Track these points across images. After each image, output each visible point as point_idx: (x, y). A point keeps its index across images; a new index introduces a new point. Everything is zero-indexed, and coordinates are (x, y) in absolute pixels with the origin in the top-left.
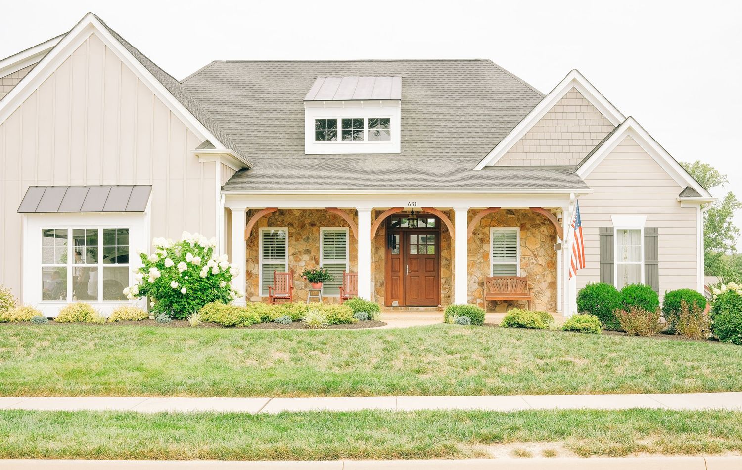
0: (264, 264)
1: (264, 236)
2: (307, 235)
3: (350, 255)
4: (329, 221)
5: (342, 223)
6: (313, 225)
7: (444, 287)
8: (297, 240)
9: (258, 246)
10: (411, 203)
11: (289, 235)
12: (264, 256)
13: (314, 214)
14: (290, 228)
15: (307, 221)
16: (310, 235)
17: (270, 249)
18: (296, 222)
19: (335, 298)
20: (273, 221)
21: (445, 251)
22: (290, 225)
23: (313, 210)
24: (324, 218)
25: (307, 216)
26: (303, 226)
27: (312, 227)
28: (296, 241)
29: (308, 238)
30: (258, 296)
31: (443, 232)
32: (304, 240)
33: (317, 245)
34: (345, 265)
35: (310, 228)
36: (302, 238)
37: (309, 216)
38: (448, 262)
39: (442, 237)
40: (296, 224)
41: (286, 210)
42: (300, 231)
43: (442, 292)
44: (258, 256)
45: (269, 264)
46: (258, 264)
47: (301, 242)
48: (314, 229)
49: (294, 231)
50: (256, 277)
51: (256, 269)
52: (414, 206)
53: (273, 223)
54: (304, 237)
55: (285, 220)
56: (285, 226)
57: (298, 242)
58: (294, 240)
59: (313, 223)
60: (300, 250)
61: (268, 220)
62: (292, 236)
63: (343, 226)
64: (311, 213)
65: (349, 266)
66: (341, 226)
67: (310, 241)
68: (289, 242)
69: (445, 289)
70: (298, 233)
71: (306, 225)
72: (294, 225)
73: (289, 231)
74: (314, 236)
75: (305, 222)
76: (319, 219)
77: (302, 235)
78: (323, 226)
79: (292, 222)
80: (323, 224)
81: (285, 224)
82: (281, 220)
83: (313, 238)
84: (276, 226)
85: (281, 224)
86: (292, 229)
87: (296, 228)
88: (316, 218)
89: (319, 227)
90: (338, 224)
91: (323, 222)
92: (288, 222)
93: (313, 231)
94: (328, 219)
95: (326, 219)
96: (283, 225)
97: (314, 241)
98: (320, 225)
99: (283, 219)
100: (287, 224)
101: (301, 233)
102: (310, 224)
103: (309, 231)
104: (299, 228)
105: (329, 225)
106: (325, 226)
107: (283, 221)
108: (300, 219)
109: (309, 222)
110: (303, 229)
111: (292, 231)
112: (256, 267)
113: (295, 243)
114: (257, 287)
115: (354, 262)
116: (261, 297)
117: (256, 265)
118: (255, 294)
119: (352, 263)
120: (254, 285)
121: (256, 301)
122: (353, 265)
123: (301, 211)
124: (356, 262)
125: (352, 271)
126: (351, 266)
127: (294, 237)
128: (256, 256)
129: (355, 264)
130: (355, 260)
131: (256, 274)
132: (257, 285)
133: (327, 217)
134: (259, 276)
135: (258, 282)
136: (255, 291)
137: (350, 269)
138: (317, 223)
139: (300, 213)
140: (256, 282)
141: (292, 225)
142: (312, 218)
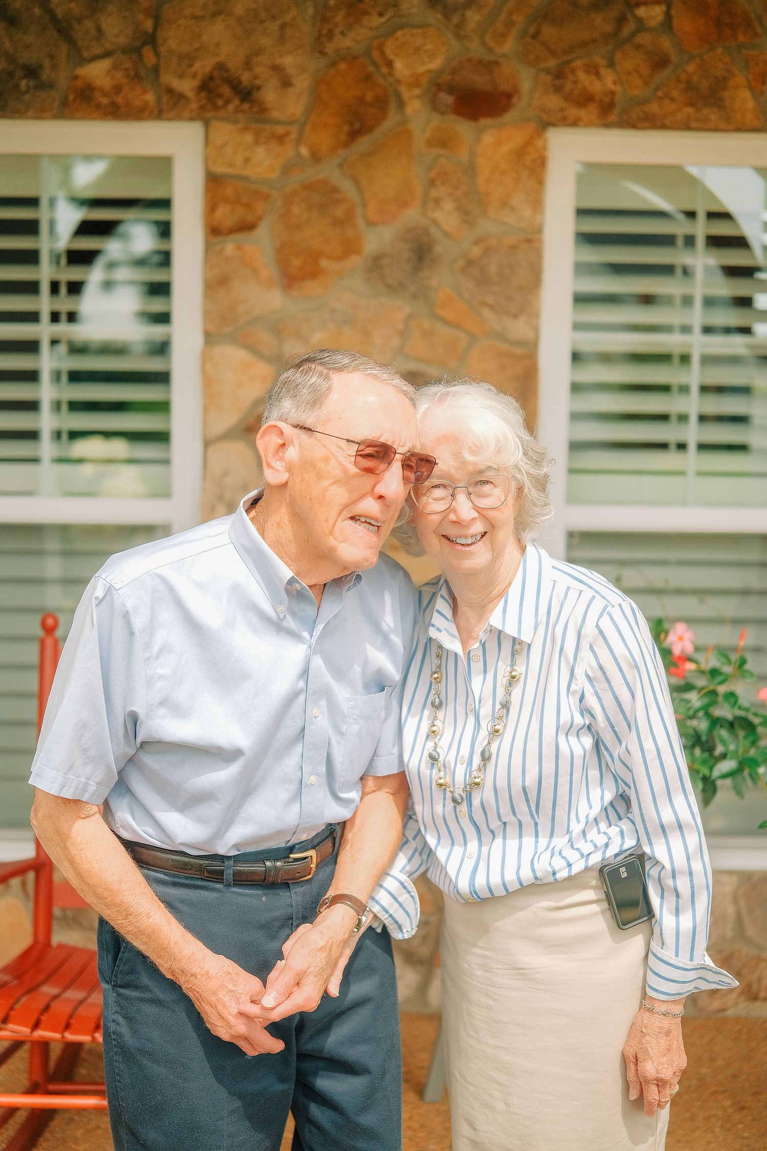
2: (412, 215)
4: (661, 62)
6: (477, 100)
8: (298, 270)
11: (211, 205)
14: (224, 131)
15: (417, 59)
16: (446, 217)
18: (288, 61)
20: (31, 44)
22: (226, 93)
24: (602, 22)
25: (414, 2)
26: (361, 112)
27: (463, 128)
28: (290, 280)
29: (422, 252)
32: (376, 265)
33: (518, 328)
35: (443, 141)
36: (351, 248)
40: (286, 83)
42: (330, 172)
47: (348, 290)
48: (491, 142)
49: (263, 163)
53: (32, 72)
54: (376, 240)
55: (172, 40)
56: (169, 107)
57: (311, 287)
58: (268, 266)
59: (480, 81)
62: (246, 227)
67: (442, 280)
68: (216, 284)
70: (309, 187)
71: (401, 105)
72: (269, 95)
73: (219, 169)
74: (486, 226)
75: (384, 70)
76: (549, 32)
77: (350, 215)
78: (590, 124)
79: (248, 65)
80: (585, 99)
81: (170, 90)
82: (122, 40)
83: (476, 251)
84: (65, 103)
85: (118, 89)
86: (249, 138)
87: (294, 135)
88: (510, 24)
89: (545, 125)
90: (751, 104)
91: (593, 70)
92: (203, 66)
93: (471, 169)
94: (644, 39)
95: (626, 31)
96: (150, 97)
97: (483, 280)
98: (554, 101)
99: (149, 25)
100: (187, 86)
101: (348, 188)
102: (451, 89)
103: (433, 174)
104: (324, 139)
105: (654, 108)
106: (613, 117)
107: (147, 51)
108: (330, 35)
109: (435, 64)
110: (363, 144)
111: (239, 160)
113: (276, 298)
127: (262, 232)
133: (641, 12)
138: (526, 85)
141: (246, 94)
142: (474, 18)
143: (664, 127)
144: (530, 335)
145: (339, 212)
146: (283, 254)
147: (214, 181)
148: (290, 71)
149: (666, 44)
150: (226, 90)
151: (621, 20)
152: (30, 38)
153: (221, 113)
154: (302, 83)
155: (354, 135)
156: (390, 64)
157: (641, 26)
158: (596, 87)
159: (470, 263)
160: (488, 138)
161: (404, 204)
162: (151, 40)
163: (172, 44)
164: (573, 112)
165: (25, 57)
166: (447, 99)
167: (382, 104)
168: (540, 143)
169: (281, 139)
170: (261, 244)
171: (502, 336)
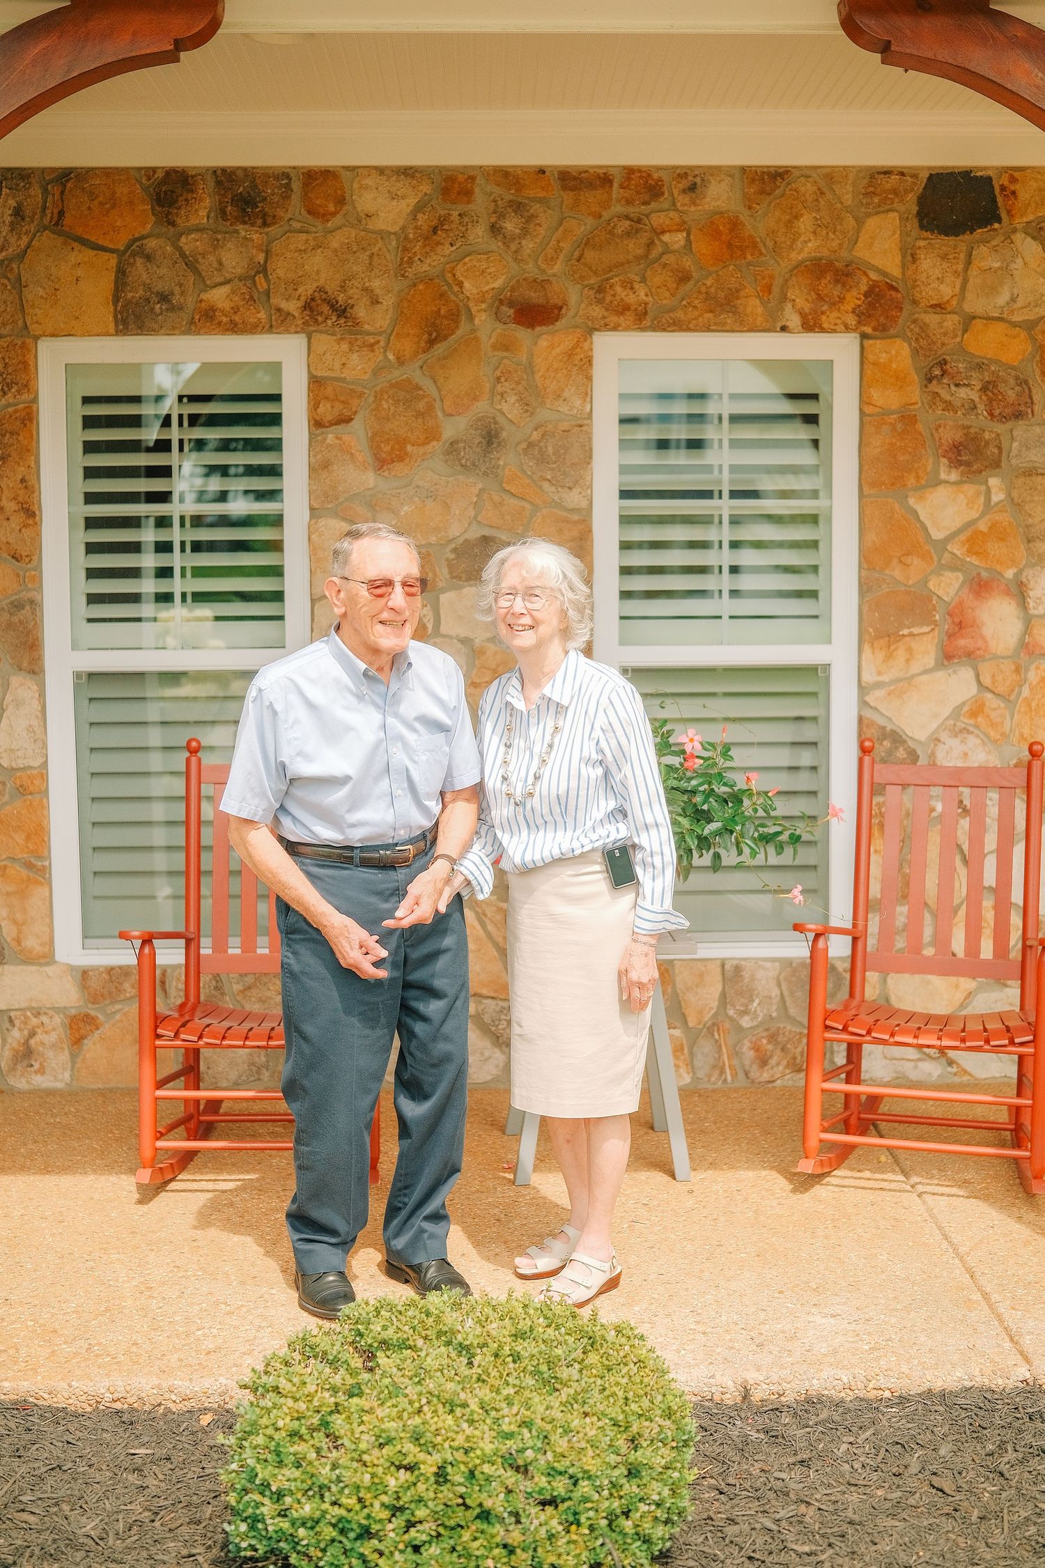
0: (92, 676)
1: (90, 422)
2: (482, 407)
3: (865, 588)
4: (684, 278)
5: (800, 297)
6: (533, 312)
8: (388, 454)
9: (30, 513)
11: (314, 404)
12: (93, 599)
13: (546, 218)
14: (324, 342)
15: (483, 280)
16: (510, 408)
17: (149, 535)
18: (376, 284)
19: (738, 969)
20: (163, 275)
22: (326, 311)
23: (538, 173)
24: (634, 247)
25: (479, 233)
26: (439, 324)
27: (523, 335)
28: (382, 463)
29: (490, 438)
30: (47, 958)
32: (453, 448)
33: (574, 498)
34: (816, 673)
35: (506, 346)
36: (432, 435)
37: (495, 230)
40: (375, 301)
41: (283, 177)
42: (413, 372)
44: (35, 605)
45: (139, 676)
46: (35, 669)
48: (545, 345)
49: (357, 367)
50: (22, 790)
51: (19, 719)
53: (164, 298)
54: (452, 428)
55: (280, 269)
56: (278, 323)
57: (399, 468)
58: (364, 455)
59: (535, 297)
61: (121, 273)
62: (345, 420)
63: (811, 325)
64: (518, 207)
65: (863, 689)
66: (794, 320)
67: (508, 460)
68: (319, 468)
70: (396, 385)
71: (471, 318)
72: (361, 312)
73: (319, 373)
74: (544, 415)
75: (456, 289)
76: (590, 255)
77: (430, 407)
78: (627, 329)
79: (343, 288)
80: (623, 309)
81: (279, 310)
82: (239, 271)
83: (536, 436)
84: (192, 322)
85: (236, 310)
86: (345, 346)
87: (382, 344)
88: (558, 250)
89: (591, 331)
90: (760, 310)
91: (629, 285)
92: (307, 290)
93: (530, 368)
94: (670, 259)
95: (654, 254)
96: (262, 315)
97: (542, 460)
98: (597, 311)
99: (261, 257)
100: (293, 307)
101: (427, 384)
102: (511, 304)
103: (498, 373)
104: (408, 346)
105: (679, 314)
106: (647, 322)
107: (260, 279)
108: (410, 262)
109: (498, 284)
110: (440, 349)
111: (337, 365)
112: (18, 704)
113: (370, 479)
114: (37, 882)
115: (910, 650)
116: (72, 968)
117: (21, 687)
118: (18, 941)
119: (889, 657)
120: (5, 867)
121: (30, 1008)
122: (899, 680)
123: (426, 188)
124: (926, 649)
125: (889, 727)
126: (878, 685)
127: (357, 424)
128: (17, 606)
129: (915, 668)
130: (916, 630)
131: (20, 763)
132: (29, 866)
133: (666, 238)
134: (44, 777)
135: (38, 835)
136: (18, 916)
137: (868, 714)
138: (573, 299)
139: (412, 201)
140: (28, 838)
141: (342, 312)
142: (528, 245)
143: (689, 330)
144: (584, 504)
145: (421, 406)
146: (375, 441)
147: (316, 383)
148: (377, 291)
149: (688, 263)
150: (326, 309)
151: (650, 245)
152: (163, 271)
153: (322, 327)
154: (388, 301)
155: (432, 343)
156: (460, 284)
157: (667, 250)
158: (631, 299)
159: (531, 445)
160: (543, 343)
161: (475, 399)
162: (263, 270)
163: (280, 272)
164: (614, 319)
165: (159, 286)
166: (509, 312)
167: (454, 317)
168: (586, 345)
169: (371, 347)
170: (357, 434)
171: (559, 505)
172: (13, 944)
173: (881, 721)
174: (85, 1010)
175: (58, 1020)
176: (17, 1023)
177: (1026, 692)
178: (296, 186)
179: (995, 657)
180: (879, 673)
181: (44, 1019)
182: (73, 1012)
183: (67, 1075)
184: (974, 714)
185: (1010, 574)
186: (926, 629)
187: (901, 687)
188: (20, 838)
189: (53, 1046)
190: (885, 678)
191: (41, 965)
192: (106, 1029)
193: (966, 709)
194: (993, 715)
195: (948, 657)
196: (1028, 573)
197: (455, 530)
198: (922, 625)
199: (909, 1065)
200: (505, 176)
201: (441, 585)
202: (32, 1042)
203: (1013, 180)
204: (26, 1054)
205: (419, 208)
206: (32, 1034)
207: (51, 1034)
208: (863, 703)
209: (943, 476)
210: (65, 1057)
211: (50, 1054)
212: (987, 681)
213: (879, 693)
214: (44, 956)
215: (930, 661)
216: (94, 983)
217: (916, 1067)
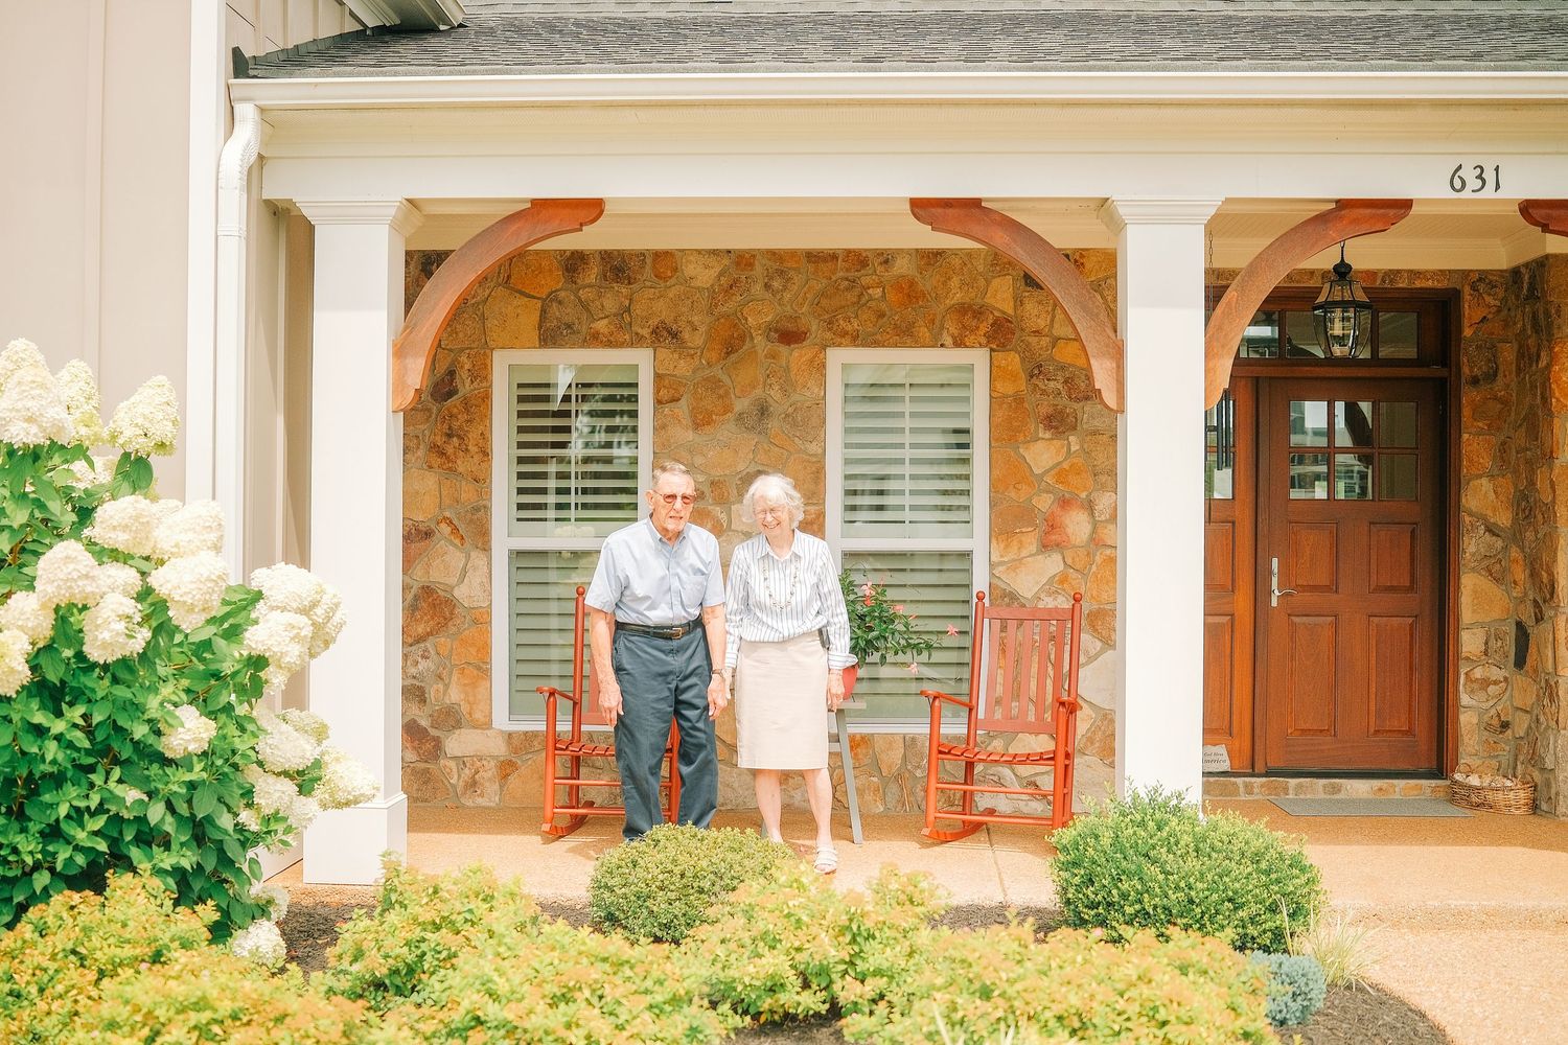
0: (520, 554)
1: (521, 399)
2: (758, 392)
3: (993, 504)
4: (882, 315)
5: (952, 327)
6: (789, 336)
7: (1478, 673)
8: (701, 421)
9: (486, 454)
10: (1469, 174)
11: (657, 390)
12: (521, 507)
13: (798, 279)
14: (663, 353)
15: (759, 316)
16: (775, 393)
17: (553, 468)
18: (695, 319)
19: (913, 739)
20: (569, 313)
21: (1485, 484)
22: (665, 335)
23: (793, 253)
24: (851, 297)
25: (757, 289)
26: (732, 343)
27: (783, 349)
28: (697, 426)
29: (763, 411)
30: (487, 725)
31: (1475, 381)
32: (740, 417)
33: (813, 448)
34: (966, 555)
35: (773, 356)
36: (727, 409)
37: (767, 286)
38: (1499, 544)
39: (1466, 412)
40: (694, 328)
41: (641, 255)
42: (717, 371)
43: (1465, 699)
44: (487, 509)
45: (543, 554)
46: (486, 548)
47: (726, 430)
48: (797, 356)
49: (683, 368)
50: (475, 622)
51: (475, 579)
52: (1489, 192)
53: (569, 326)
54: (740, 405)
55: (638, 310)
56: (637, 341)
57: (707, 429)
58: (687, 421)
59: (790, 326)
60: (717, 473)
61: (543, 311)
62: (675, 400)
63: (959, 343)
64: (781, 273)
65: (992, 565)
66: (949, 341)
67: (774, 425)
68: (659, 428)
69: (1485, 683)
70: (707, 379)
71: (752, 338)
72: (686, 335)
73: (660, 372)
74: (795, 397)
75: (743, 322)
76: (824, 302)
77: (727, 393)
78: (847, 346)
79: (676, 321)
80: (844, 334)
81: (637, 334)
82: (614, 310)
83: (790, 410)
84: (585, 341)
85: (611, 334)
86: (676, 356)
87: (699, 354)
88: (805, 298)
89: (824, 348)
90: (927, 334)
91: (848, 319)
92: (654, 322)
93: (787, 369)
94: (872, 304)
95: (863, 300)
96: (627, 337)
97: (795, 424)
98: (829, 335)
99: (627, 303)
100: (645, 332)
101: (725, 378)
102: (776, 331)
103: (768, 372)
104: (714, 355)
105: (878, 337)
106: (859, 342)
107: (626, 316)
108: (716, 305)
109: (769, 319)
110: (733, 357)
111: (672, 367)
112: (475, 569)
113: (690, 435)
114: (482, 678)
115: (1021, 542)
116: (502, 732)
117: (478, 558)
118: (470, 714)
119: (1007, 546)
120: (464, 668)
121: (477, 756)
122: (1014, 560)
123: (726, 261)
124: (1031, 543)
125: (1008, 589)
126: (1001, 563)
127: (683, 402)
128: (477, 509)
129: (1024, 553)
130: (1024, 530)
131: (475, 605)
132: (479, 668)
133: (870, 291)
134: (490, 614)
135: (485, 649)
136: (471, 699)
137: (995, 581)
138: (814, 328)
139: (718, 269)
140: (478, 651)
141: (674, 335)
142: (787, 296)
143: (883, 346)
144: (820, 451)
145: (721, 392)
146: (694, 412)
147: (658, 377)
148: (696, 323)
149: (883, 306)
150: (665, 334)
151: (861, 296)
152: (569, 310)
153: (662, 344)
154: (703, 329)
155: (728, 354)
156: (746, 319)
157: (871, 299)
158: (849, 328)
159: (787, 415)
160: (796, 354)
161: (754, 387)
162: (628, 310)
163: (638, 312)
164: (839, 340)
165: (566, 319)
166: (774, 335)
167: (742, 338)
168: (822, 356)
169: (692, 356)
170: (683, 408)
171: (805, 452)
172: (467, 716)
173: (1003, 586)
174: (509, 758)
175: (492, 763)
176: (468, 765)
177: (1094, 568)
178: (649, 261)
179: (1075, 546)
180: (1002, 556)
181: (484, 762)
182: (502, 759)
183: (497, 799)
184: (1061, 582)
185: (1083, 495)
186: (1030, 529)
187: (1015, 565)
188: (473, 651)
189: (490, 779)
190: (1006, 559)
191: (482, 729)
192: (523, 770)
193: (1057, 579)
194: (1073, 583)
195: (1045, 547)
196: (1095, 494)
197: (741, 467)
198: (1027, 527)
199: (1022, 804)
200: (773, 254)
201: (732, 499)
202: (477, 776)
203: (1082, 256)
204: (473, 784)
205: (721, 274)
206: (477, 772)
207: (489, 772)
208: (992, 575)
209: (1040, 435)
210: (496, 787)
211: (487, 784)
212: (1069, 562)
213: (1001, 568)
214: (486, 724)
215: (1033, 548)
216: (515, 741)
217: (1027, 805)
